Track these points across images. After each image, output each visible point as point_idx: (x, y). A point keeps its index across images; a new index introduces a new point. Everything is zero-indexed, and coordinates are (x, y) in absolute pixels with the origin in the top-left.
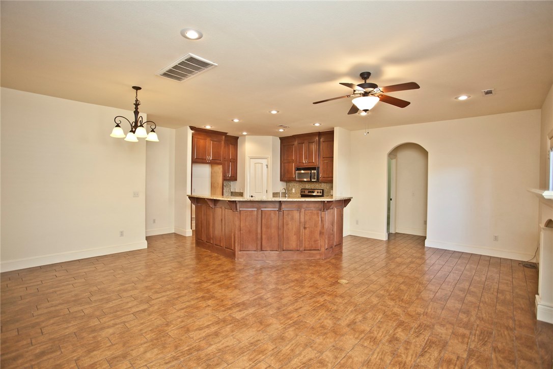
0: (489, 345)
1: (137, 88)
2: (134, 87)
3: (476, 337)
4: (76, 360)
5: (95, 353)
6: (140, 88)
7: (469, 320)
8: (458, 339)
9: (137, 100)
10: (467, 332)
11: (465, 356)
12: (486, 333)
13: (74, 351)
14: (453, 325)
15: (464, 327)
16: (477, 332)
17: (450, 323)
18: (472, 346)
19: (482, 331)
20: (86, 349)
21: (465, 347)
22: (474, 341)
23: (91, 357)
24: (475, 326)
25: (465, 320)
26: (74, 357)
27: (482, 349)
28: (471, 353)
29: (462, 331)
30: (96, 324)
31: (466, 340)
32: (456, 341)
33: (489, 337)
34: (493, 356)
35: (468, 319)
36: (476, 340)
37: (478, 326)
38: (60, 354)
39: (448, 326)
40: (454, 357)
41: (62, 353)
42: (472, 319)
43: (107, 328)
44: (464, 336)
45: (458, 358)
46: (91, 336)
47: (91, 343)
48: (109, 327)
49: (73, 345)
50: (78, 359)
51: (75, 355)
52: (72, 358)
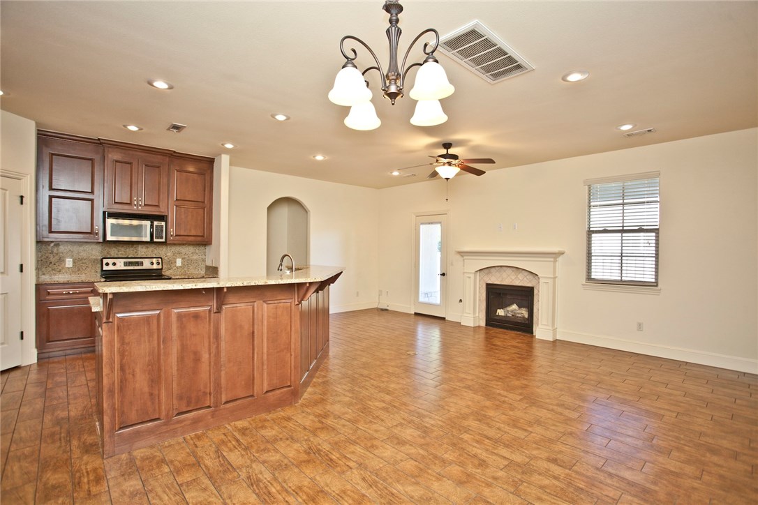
4: (700, 479)
5: (673, 469)
13: (694, 489)
20: (679, 480)
23: (681, 469)
26: (699, 484)
30: (630, 498)
38: (714, 499)
41: (710, 500)
43: (626, 479)
46: (657, 488)
47: (666, 480)
48: (623, 479)
49: (689, 497)
50: (696, 478)
51: (695, 484)
52: (701, 484)
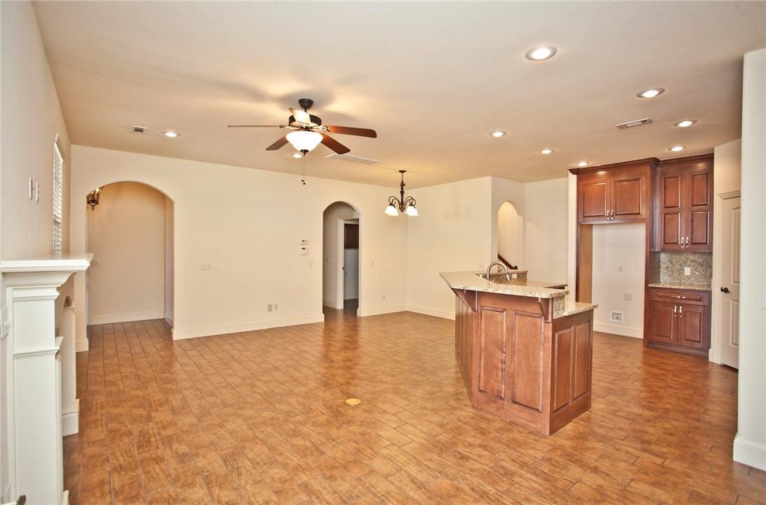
0: (136, 434)
1: (402, 172)
2: (400, 171)
3: (152, 434)
6: (405, 171)
7: (171, 448)
8: (167, 422)
9: (402, 182)
10: (164, 433)
11: (153, 414)
12: (145, 444)
14: (183, 432)
15: (170, 436)
16: (154, 439)
17: (187, 431)
18: (151, 424)
19: (150, 444)
21: (157, 420)
22: (152, 429)
24: (160, 445)
25: (175, 446)
27: (141, 427)
28: (149, 419)
29: (170, 432)
31: (160, 425)
32: (167, 419)
33: (139, 442)
34: (129, 427)
35: (174, 449)
36: (150, 431)
37: (158, 448)
39: (187, 428)
40: (160, 409)
42: (168, 452)
44: (164, 428)
45: (157, 410)
